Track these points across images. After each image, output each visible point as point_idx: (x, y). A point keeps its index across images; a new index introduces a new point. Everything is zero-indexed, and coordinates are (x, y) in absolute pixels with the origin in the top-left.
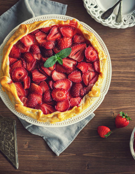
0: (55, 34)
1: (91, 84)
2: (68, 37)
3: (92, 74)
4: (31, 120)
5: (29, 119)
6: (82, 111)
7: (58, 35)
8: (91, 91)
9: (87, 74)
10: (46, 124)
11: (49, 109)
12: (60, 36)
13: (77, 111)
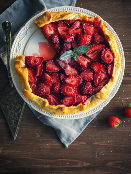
0: (77, 29)
1: (100, 85)
2: (89, 34)
3: (103, 76)
4: (35, 107)
5: (34, 105)
6: (86, 109)
7: (79, 30)
8: (99, 93)
9: (99, 75)
10: (49, 114)
11: (55, 101)
12: (81, 31)
13: (81, 109)
